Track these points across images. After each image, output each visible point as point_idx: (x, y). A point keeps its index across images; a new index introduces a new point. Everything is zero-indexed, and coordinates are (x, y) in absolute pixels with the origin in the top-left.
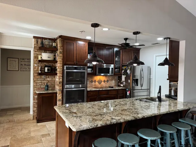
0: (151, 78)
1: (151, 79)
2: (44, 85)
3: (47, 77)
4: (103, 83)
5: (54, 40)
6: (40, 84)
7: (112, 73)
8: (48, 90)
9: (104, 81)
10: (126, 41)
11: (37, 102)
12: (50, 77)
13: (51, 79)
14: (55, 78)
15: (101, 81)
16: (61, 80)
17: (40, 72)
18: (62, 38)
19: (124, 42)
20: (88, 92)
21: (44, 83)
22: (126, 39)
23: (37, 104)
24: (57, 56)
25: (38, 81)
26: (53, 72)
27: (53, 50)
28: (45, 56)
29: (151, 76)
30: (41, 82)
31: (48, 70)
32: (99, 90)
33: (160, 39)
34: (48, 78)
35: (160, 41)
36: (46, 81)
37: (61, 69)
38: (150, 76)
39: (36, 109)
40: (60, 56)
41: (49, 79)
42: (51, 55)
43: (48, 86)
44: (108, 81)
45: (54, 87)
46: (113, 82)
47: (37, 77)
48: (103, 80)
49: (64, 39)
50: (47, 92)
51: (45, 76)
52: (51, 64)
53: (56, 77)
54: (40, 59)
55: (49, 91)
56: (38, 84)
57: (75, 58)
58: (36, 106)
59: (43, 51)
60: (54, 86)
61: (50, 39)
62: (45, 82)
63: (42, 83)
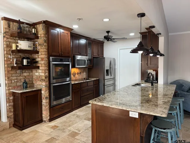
0: (116, 68)
2: (21, 82)
3: (24, 71)
4: (77, 75)
5: (34, 25)
6: (16, 81)
7: (87, 65)
8: (26, 88)
9: (78, 74)
10: (108, 34)
11: (13, 104)
12: (26, 71)
13: (28, 74)
14: (32, 72)
15: (76, 74)
16: (47, 74)
17: (15, 65)
18: (46, 24)
19: (107, 34)
21: (21, 79)
22: (108, 32)
23: (13, 107)
24: (37, 45)
25: (13, 77)
26: (33, 65)
27: (32, 38)
29: (116, 66)
30: (17, 79)
31: (28, 62)
33: (132, 34)
34: (25, 72)
35: (132, 36)
36: (22, 76)
37: (46, 61)
38: (115, 67)
39: (12, 114)
40: (45, 46)
41: (25, 74)
42: (31, 44)
43: (26, 83)
44: (80, 73)
45: (32, 83)
46: (85, 73)
47: (12, 72)
48: (76, 73)
49: (49, 25)
51: (22, 70)
53: (33, 72)
54: (14, 48)
55: (28, 88)
56: (13, 82)
58: (12, 110)
59: (17, 38)
60: (32, 82)
61: (27, 24)
62: (22, 78)
63: (18, 80)
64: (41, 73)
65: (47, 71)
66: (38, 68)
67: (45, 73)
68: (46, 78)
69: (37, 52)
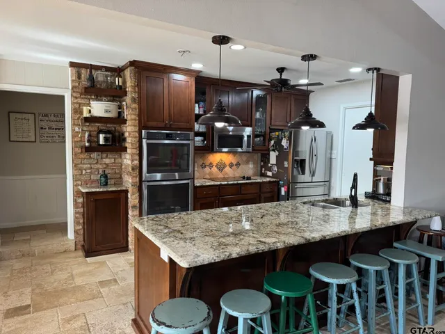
0: (333, 156)
1: (333, 160)
2: (98, 174)
3: (104, 155)
4: (227, 169)
5: (118, 71)
6: (88, 171)
7: (248, 146)
8: (106, 184)
9: (231, 165)
10: (281, 75)
11: (82, 211)
12: (109, 156)
13: (113, 160)
14: (121, 157)
15: (225, 166)
16: (136, 162)
17: (87, 144)
18: (136, 67)
19: (277, 76)
20: (196, 188)
21: (98, 169)
22: (281, 70)
23: (83, 215)
24: (125, 107)
25: (84, 164)
26: (116, 144)
27: (116, 94)
28: (99, 108)
29: (334, 152)
30: (91, 168)
31: (106, 139)
32: (221, 185)
33: (356, 70)
34: (107, 157)
35: (355, 74)
36: (101, 164)
37: (135, 137)
38: (331, 154)
39: (81, 227)
40: (133, 109)
41: (107, 161)
42: (112, 106)
43: (106, 177)
44: (238, 164)
45: (121, 178)
46: (251, 166)
47: (82, 156)
48: (227, 163)
49: (141, 68)
50: (105, 190)
51: (100, 153)
52: (111, 127)
53: (123, 157)
54: (86, 114)
55: (109, 186)
56: (84, 172)
57: (166, 112)
58: (81, 221)
59: (93, 97)
60: (121, 175)
61: (108, 69)
62: (99, 166)
63: (93, 170)
64: (128, 160)
65: (137, 157)
66: (125, 149)
67: (132, 161)
68: (133, 169)
69: (125, 121)
